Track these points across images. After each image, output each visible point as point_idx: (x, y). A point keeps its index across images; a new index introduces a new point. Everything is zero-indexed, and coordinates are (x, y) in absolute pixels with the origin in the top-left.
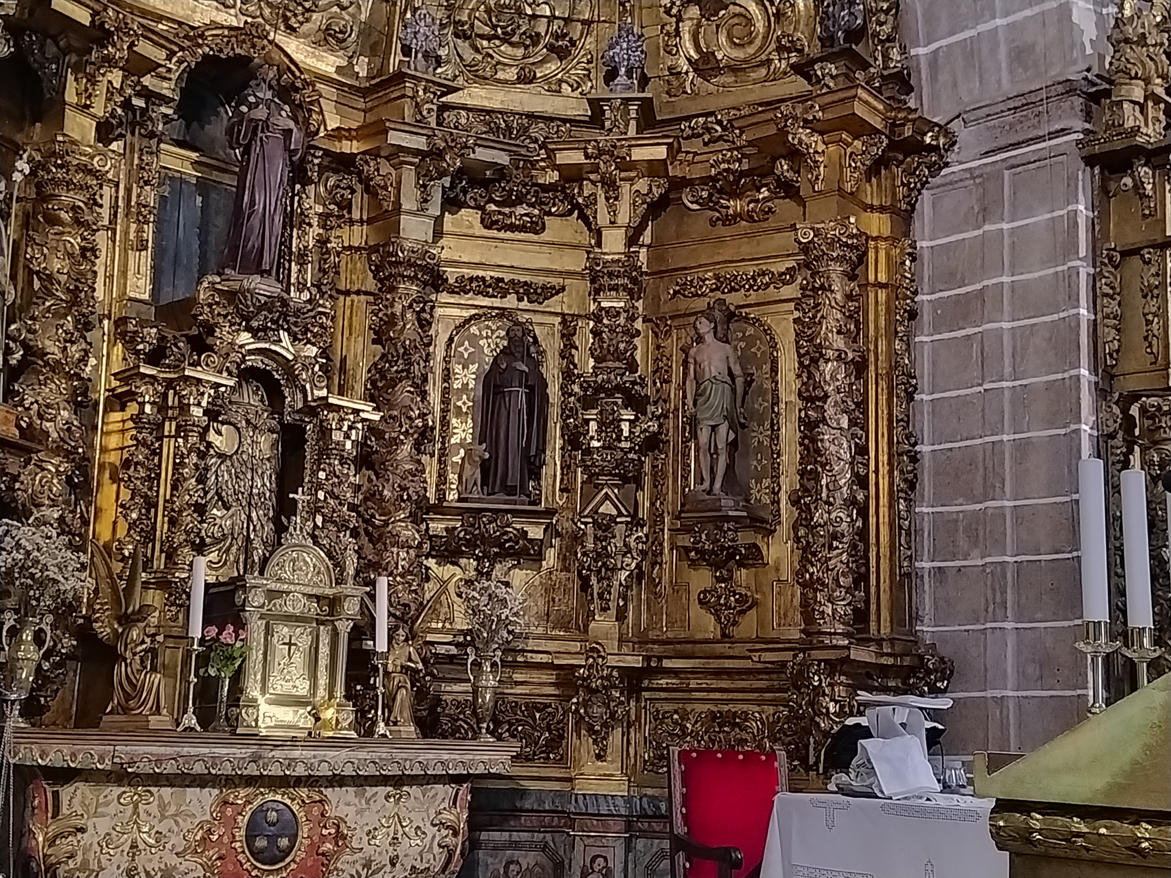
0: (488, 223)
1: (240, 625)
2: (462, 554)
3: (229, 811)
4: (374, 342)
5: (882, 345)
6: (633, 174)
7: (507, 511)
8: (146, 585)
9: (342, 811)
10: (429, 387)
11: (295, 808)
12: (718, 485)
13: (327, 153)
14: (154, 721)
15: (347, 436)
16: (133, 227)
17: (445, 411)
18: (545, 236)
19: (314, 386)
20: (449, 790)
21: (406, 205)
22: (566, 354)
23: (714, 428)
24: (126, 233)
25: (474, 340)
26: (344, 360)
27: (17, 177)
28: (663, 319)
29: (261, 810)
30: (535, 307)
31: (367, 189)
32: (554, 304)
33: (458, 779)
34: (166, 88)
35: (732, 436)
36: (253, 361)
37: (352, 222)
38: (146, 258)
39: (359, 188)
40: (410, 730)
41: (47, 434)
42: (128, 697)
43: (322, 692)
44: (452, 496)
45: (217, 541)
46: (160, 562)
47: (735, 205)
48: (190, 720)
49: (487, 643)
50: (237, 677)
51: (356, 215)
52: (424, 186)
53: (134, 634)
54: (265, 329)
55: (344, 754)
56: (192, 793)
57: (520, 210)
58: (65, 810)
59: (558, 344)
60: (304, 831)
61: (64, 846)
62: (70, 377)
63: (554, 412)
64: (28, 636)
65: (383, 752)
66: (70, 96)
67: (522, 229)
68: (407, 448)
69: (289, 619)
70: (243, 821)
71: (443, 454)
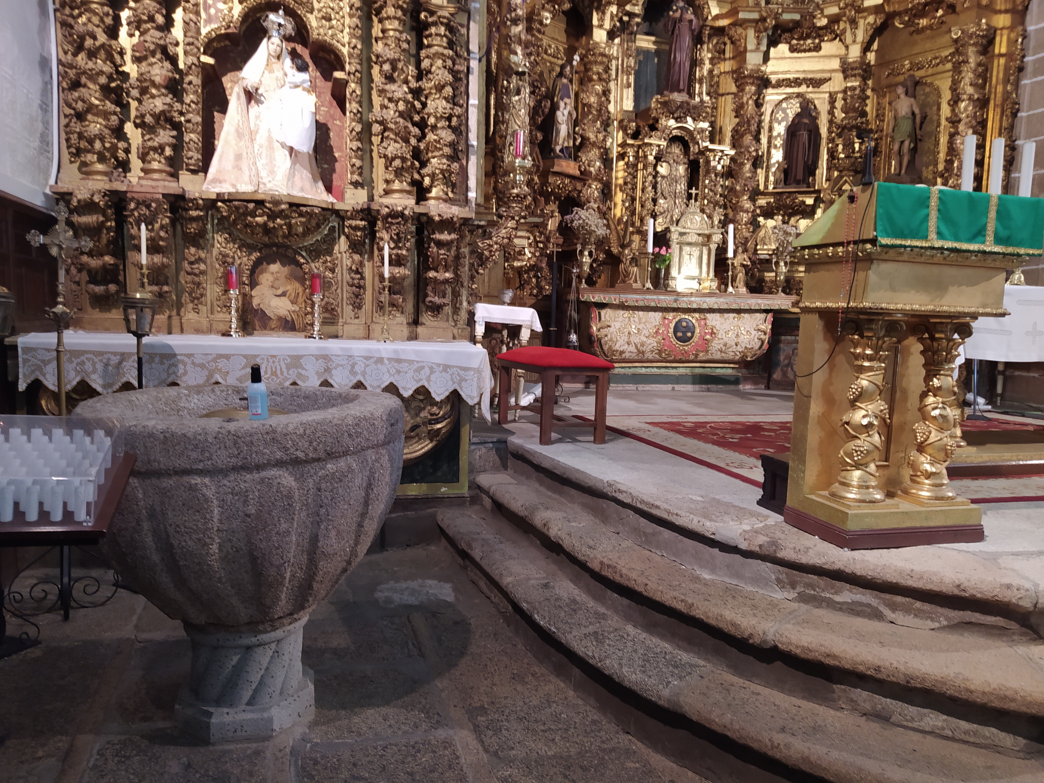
0: (793, 49)
1: (668, 247)
2: (775, 214)
3: (666, 321)
4: (736, 117)
5: (1000, 89)
6: (865, 14)
7: (795, 192)
8: (632, 233)
9: (714, 323)
10: (762, 136)
11: (694, 321)
12: (903, 171)
13: (712, 28)
14: (635, 286)
15: (719, 163)
16: (625, 77)
17: (769, 148)
18: (822, 53)
19: (703, 141)
20: (763, 316)
21: (749, 47)
22: (831, 112)
23: (902, 142)
24: (622, 80)
25: (784, 111)
26: (721, 128)
27: (575, 63)
28: (882, 89)
29: (680, 321)
30: (816, 90)
31: (732, 42)
32: (826, 87)
33: (766, 311)
34: (637, 10)
35: (912, 145)
36: (675, 132)
37: (725, 60)
38: (631, 91)
39: (728, 42)
40: (743, 290)
41: (591, 172)
42: (625, 277)
43: (704, 275)
44: (771, 187)
45: (661, 214)
46: (638, 224)
47: (923, 22)
48: (649, 285)
49: (782, 253)
50: (668, 269)
51: (727, 55)
52: (758, 37)
53: (626, 252)
54: (680, 117)
55: (713, 300)
56: (652, 314)
57: (809, 41)
58: (603, 319)
59: (827, 107)
60: (697, 331)
61: (603, 332)
62: (599, 148)
63: (824, 142)
64: (586, 253)
65: (731, 299)
66: (595, 22)
67: (810, 50)
68: (748, 166)
69: (689, 244)
70: (672, 325)
71: (768, 168)
